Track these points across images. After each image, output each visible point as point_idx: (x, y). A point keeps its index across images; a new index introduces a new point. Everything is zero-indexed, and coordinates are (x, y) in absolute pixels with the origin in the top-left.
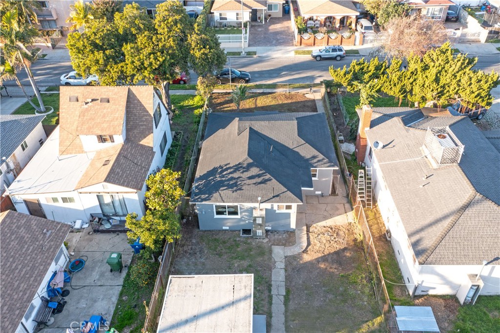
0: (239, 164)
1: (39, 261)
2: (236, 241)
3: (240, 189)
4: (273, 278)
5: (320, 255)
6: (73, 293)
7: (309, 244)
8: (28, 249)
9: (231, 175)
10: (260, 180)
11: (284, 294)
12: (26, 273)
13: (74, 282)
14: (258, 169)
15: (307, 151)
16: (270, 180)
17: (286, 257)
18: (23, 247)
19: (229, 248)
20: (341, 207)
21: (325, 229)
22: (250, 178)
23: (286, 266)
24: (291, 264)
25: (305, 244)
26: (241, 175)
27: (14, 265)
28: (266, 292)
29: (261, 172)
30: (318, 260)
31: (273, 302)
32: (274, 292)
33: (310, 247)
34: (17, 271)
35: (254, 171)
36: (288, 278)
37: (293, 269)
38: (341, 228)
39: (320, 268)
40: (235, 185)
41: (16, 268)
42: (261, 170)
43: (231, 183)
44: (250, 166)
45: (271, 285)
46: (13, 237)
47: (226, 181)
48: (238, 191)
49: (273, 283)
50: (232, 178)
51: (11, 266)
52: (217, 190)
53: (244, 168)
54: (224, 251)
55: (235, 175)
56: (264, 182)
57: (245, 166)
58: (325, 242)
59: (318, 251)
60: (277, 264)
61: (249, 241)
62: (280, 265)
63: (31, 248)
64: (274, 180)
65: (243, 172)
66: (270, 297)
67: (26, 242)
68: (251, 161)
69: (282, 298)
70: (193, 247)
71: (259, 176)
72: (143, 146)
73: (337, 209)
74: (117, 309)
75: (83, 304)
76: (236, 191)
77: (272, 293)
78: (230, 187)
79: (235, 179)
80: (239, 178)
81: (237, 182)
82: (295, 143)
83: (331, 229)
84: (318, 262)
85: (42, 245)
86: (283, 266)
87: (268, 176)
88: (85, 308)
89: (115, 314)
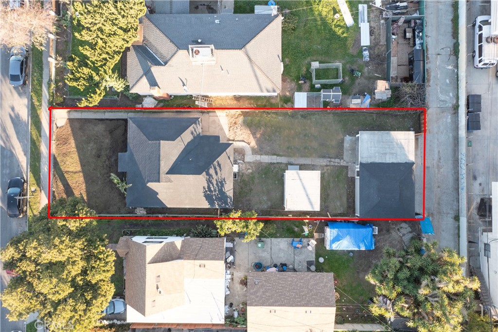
0: (207, 180)
1: (275, 278)
2: (240, 182)
3: (224, 179)
4: (267, 162)
5: (251, 136)
6: (275, 262)
7: (243, 141)
8: (269, 286)
9: (215, 185)
10: (218, 168)
11: (276, 156)
12: (283, 281)
13: (269, 264)
14: (211, 169)
15: (187, 137)
16: (218, 162)
17: (253, 154)
18: (269, 289)
19: (246, 185)
20: (211, 119)
21: (231, 131)
22: (216, 173)
23: (259, 154)
24: (257, 152)
25: (243, 144)
26: (215, 179)
27: (280, 288)
28: (275, 165)
29: (213, 167)
30: (255, 138)
31: (280, 162)
32: (275, 161)
33: (245, 141)
34: (283, 285)
35: (212, 171)
36: (267, 154)
37: (261, 151)
38: (230, 121)
39: (260, 137)
40: (221, 182)
41: (282, 286)
42: (211, 167)
43: (220, 185)
44: (208, 174)
45: (271, 163)
46: (264, 296)
47: (218, 188)
48: (226, 180)
49: (269, 162)
50: (217, 184)
51: (281, 289)
52: (224, 193)
53: (210, 178)
54: (248, 188)
55: (215, 183)
56: (219, 165)
57: (208, 177)
58: (241, 132)
59: (249, 137)
60: (257, 159)
61: (241, 174)
62: (258, 158)
63: (268, 285)
64: (218, 159)
65: (212, 178)
66: (278, 163)
67: (265, 289)
68: (204, 173)
69: (278, 157)
70: (245, 205)
71: (215, 169)
72: (182, 247)
73: (214, 121)
74: (284, 237)
75: (282, 255)
76: (225, 182)
77: (275, 162)
78: (222, 185)
79: (217, 183)
80: (216, 180)
81: (219, 182)
82: (180, 143)
83: (231, 127)
84: (256, 137)
85: (265, 281)
86: (259, 156)
87: (215, 163)
88: (284, 253)
89: (288, 237)
